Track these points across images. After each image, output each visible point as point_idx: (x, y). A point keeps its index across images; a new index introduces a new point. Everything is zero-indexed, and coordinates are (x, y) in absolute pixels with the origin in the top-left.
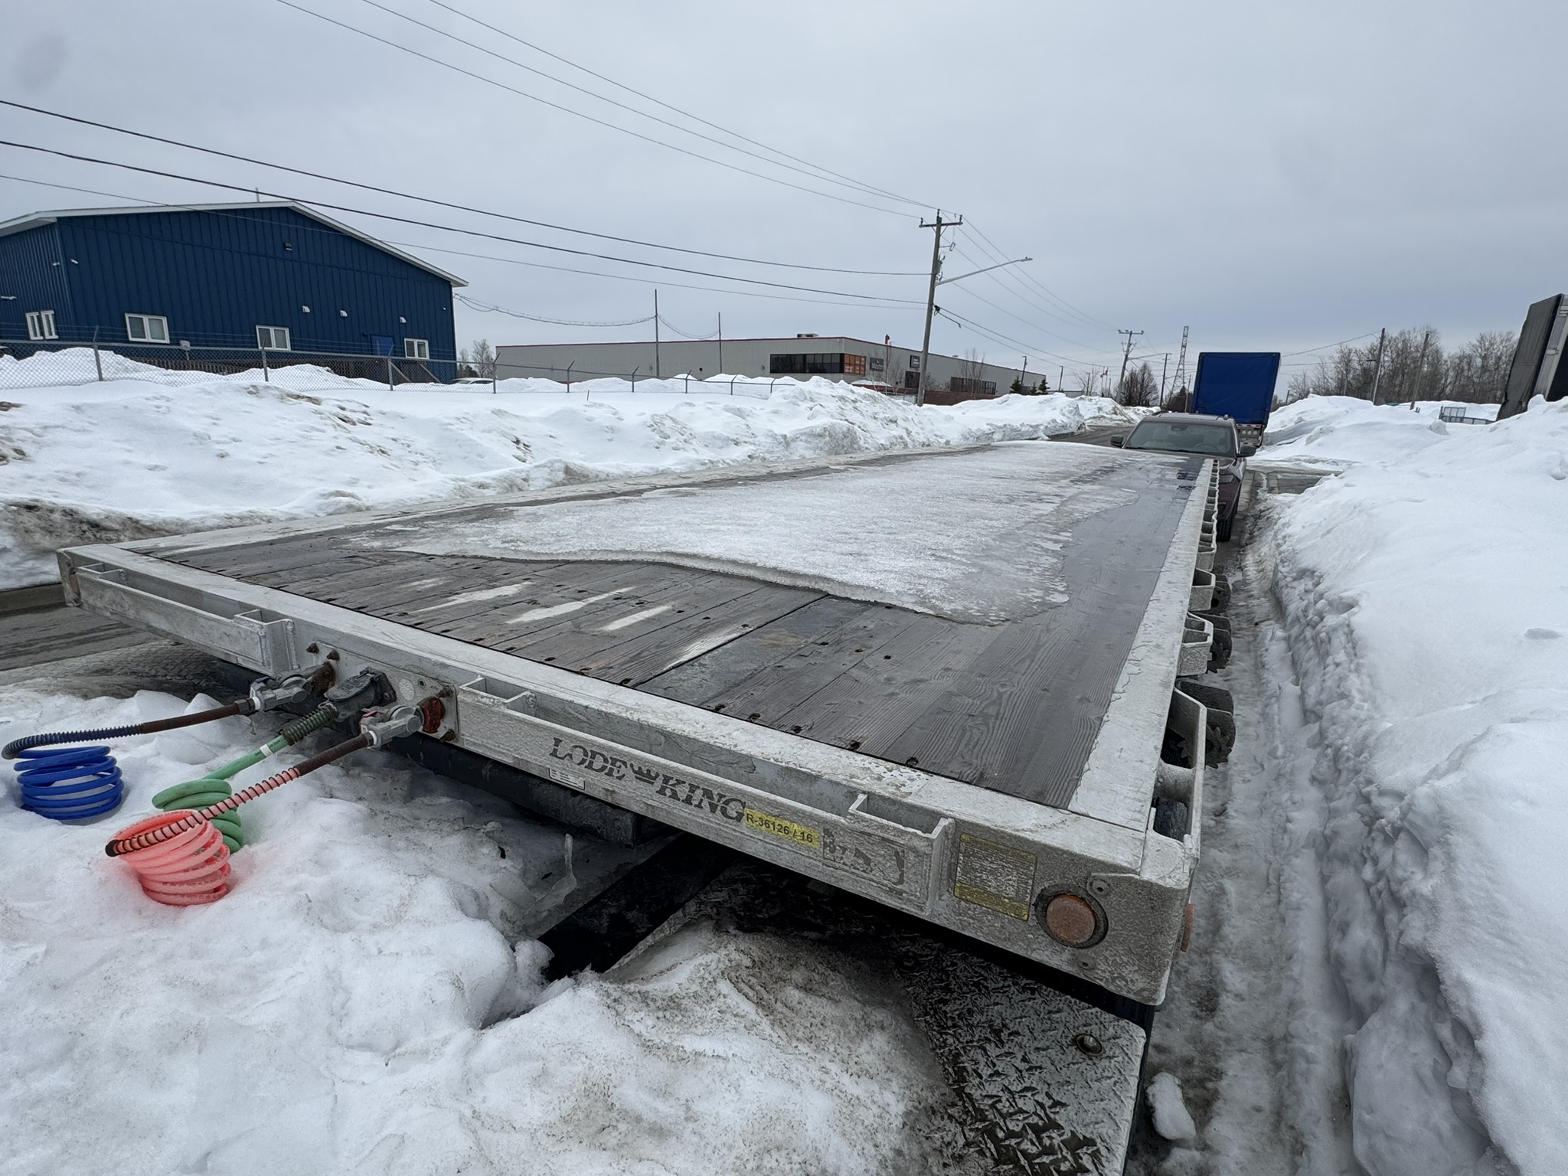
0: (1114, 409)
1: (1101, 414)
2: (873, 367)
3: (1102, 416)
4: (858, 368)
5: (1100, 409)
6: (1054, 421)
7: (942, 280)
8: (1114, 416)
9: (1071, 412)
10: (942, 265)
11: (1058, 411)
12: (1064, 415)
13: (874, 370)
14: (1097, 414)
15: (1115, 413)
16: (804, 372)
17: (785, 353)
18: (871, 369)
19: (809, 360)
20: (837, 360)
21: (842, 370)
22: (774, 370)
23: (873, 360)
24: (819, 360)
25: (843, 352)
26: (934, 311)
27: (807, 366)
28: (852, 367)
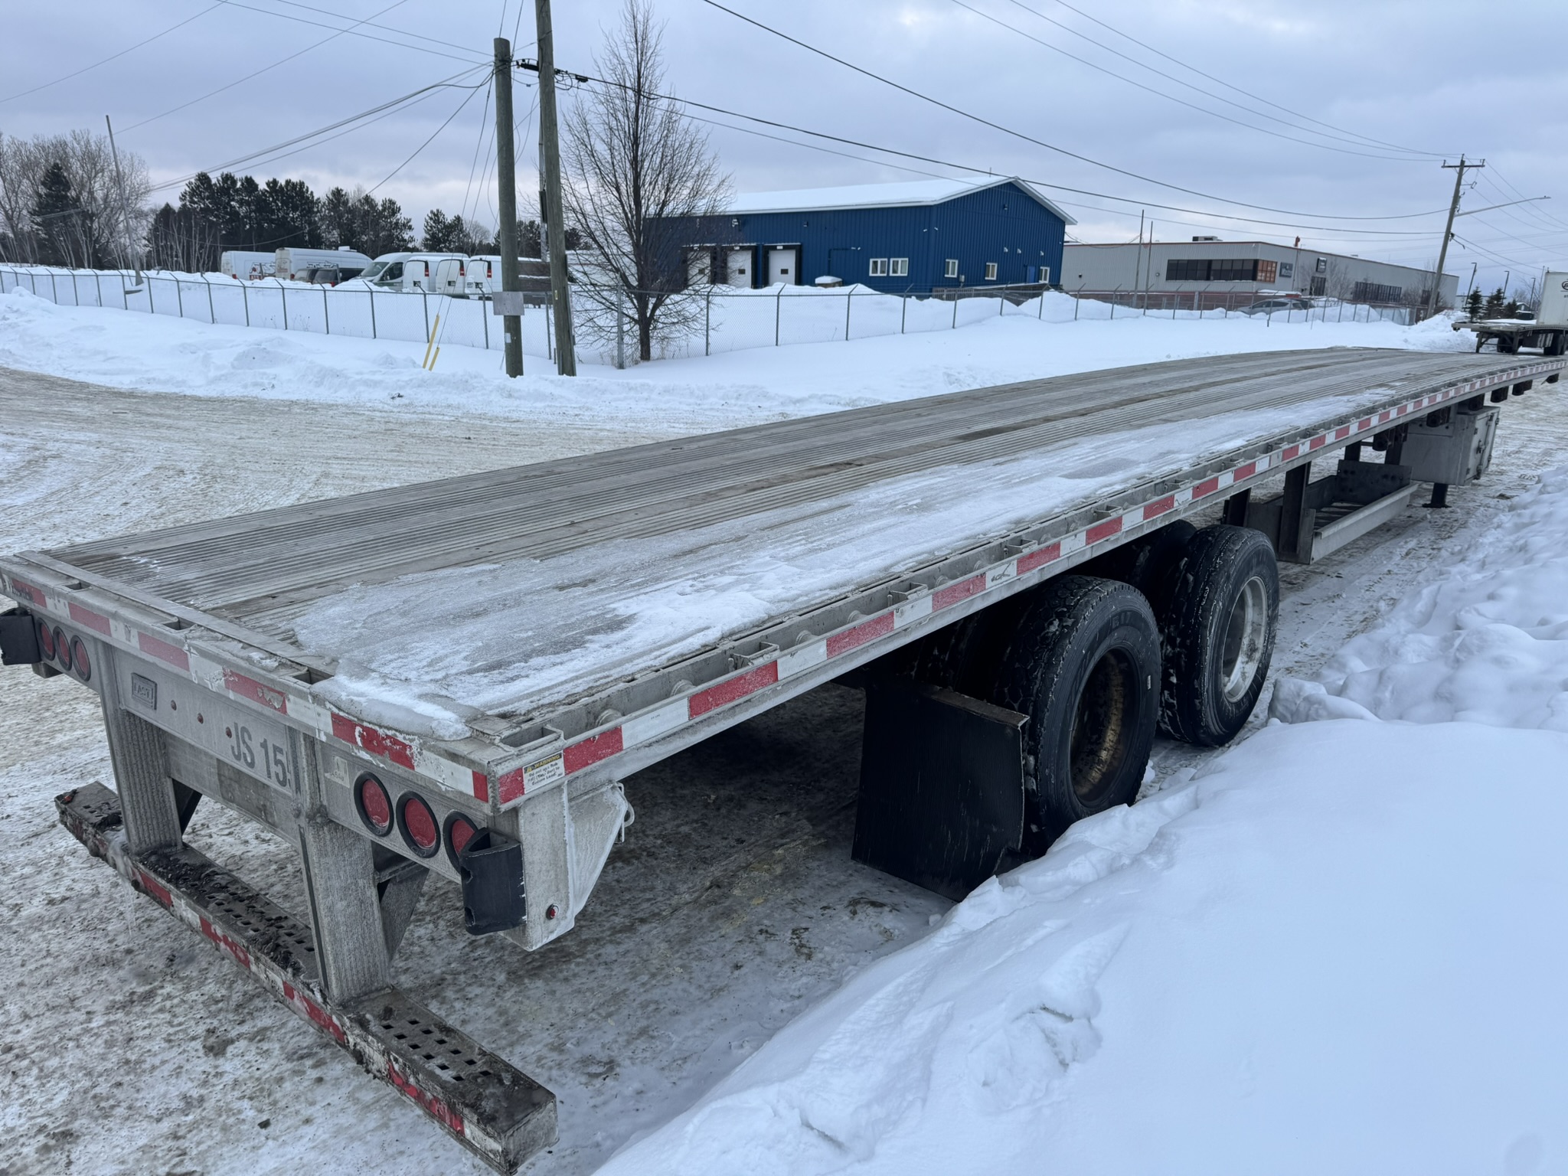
2: (1283, 273)
4: (1269, 275)
7: (1459, 213)
10: (1461, 199)
13: (1283, 276)
16: (1208, 279)
17: (1186, 258)
18: (1281, 275)
19: (1214, 267)
20: (1250, 267)
21: (1254, 278)
22: (1169, 277)
23: (1283, 266)
24: (1227, 267)
25: (1258, 258)
26: (1449, 238)
27: (1212, 273)
28: (1264, 274)
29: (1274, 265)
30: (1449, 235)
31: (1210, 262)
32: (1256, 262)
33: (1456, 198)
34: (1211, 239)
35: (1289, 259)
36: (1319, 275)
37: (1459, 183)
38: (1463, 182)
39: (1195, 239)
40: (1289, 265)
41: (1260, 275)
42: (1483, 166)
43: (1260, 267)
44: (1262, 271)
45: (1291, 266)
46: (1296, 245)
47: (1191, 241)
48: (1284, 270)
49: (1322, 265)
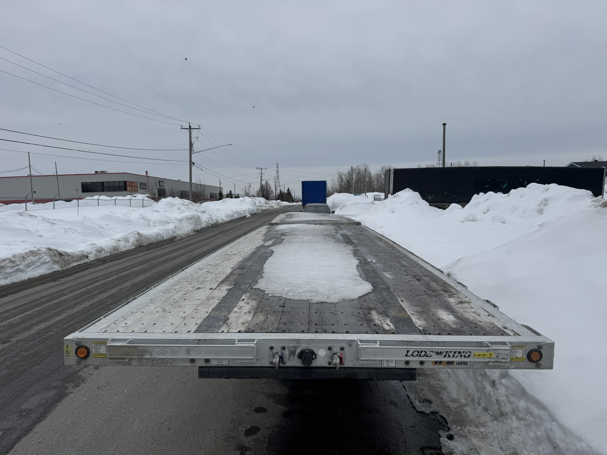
0: (266, 202)
1: (261, 204)
2: (141, 187)
3: (262, 205)
4: (134, 188)
5: (260, 202)
6: (250, 208)
7: (194, 152)
8: (266, 205)
9: (253, 204)
10: (193, 145)
11: (248, 204)
12: (251, 206)
13: (142, 188)
14: (259, 205)
15: (266, 204)
16: (103, 191)
17: (90, 181)
18: (140, 188)
19: (105, 185)
20: (123, 184)
21: (126, 189)
22: (84, 191)
23: (141, 184)
24: (112, 185)
25: (126, 180)
26: (192, 165)
27: (105, 188)
28: (131, 188)
29: (136, 183)
30: (191, 164)
31: (103, 183)
32: (125, 182)
33: (191, 145)
34: (104, 172)
35: (144, 180)
36: (161, 188)
37: (190, 137)
38: (192, 136)
39: (96, 172)
40: (144, 183)
41: (128, 188)
42: (200, 129)
43: (128, 184)
44: (130, 186)
45: (145, 184)
47: (94, 173)
48: (142, 186)
49: (162, 184)
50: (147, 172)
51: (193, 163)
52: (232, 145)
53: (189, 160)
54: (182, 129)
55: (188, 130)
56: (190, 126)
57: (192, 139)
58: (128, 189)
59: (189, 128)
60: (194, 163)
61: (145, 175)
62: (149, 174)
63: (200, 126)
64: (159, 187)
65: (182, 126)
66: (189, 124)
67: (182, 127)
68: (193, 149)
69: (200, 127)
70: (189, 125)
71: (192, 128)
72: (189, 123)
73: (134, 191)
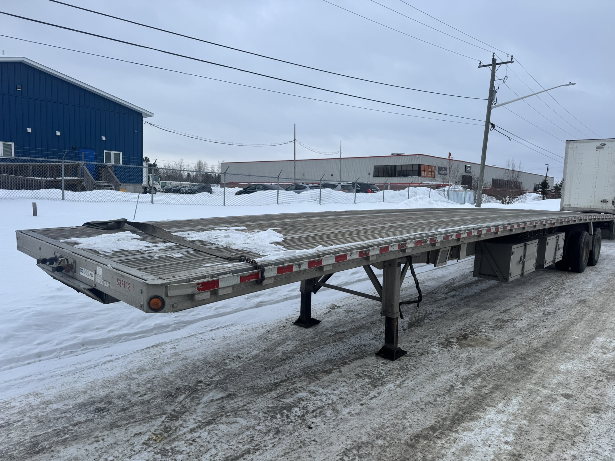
7: (497, 104)
10: (497, 93)
13: (441, 174)
16: (395, 176)
17: (383, 165)
18: (439, 173)
19: (398, 169)
20: (416, 168)
21: (419, 175)
22: (376, 175)
23: (440, 168)
24: (405, 169)
25: (420, 163)
26: (490, 127)
27: (397, 172)
28: (426, 173)
29: (434, 168)
30: (489, 125)
31: (395, 166)
32: (420, 166)
33: (492, 92)
34: (400, 154)
35: (446, 164)
36: (467, 174)
37: (493, 80)
38: (496, 78)
40: (444, 168)
41: (423, 173)
43: (422, 169)
44: (425, 171)
45: (446, 169)
46: (449, 157)
47: (391, 155)
48: (441, 171)
49: (469, 169)
50: (450, 155)
51: (492, 124)
52: (574, 84)
53: (485, 119)
54: (480, 67)
55: (491, 67)
56: (494, 60)
57: (495, 83)
58: (422, 175)
59: (491, 63)
60: (493, 126)
61: (447, 158)
62: (453, 157)
63: (512, 56)
64: (465, 174)
65: (480, 61)
66: (494, 56)
67: (480, 64)
68: (495, 100)
69: (512, 59)
70: (493, 58)
71: (497, 62)
72: (494, 53)
73: (429, 177)
